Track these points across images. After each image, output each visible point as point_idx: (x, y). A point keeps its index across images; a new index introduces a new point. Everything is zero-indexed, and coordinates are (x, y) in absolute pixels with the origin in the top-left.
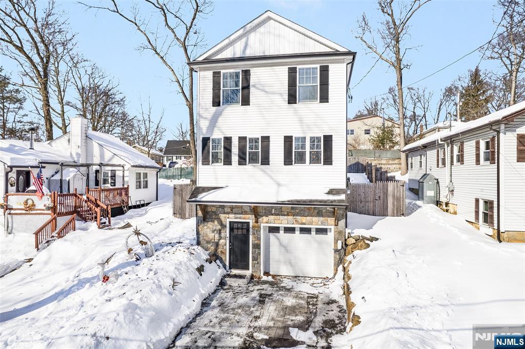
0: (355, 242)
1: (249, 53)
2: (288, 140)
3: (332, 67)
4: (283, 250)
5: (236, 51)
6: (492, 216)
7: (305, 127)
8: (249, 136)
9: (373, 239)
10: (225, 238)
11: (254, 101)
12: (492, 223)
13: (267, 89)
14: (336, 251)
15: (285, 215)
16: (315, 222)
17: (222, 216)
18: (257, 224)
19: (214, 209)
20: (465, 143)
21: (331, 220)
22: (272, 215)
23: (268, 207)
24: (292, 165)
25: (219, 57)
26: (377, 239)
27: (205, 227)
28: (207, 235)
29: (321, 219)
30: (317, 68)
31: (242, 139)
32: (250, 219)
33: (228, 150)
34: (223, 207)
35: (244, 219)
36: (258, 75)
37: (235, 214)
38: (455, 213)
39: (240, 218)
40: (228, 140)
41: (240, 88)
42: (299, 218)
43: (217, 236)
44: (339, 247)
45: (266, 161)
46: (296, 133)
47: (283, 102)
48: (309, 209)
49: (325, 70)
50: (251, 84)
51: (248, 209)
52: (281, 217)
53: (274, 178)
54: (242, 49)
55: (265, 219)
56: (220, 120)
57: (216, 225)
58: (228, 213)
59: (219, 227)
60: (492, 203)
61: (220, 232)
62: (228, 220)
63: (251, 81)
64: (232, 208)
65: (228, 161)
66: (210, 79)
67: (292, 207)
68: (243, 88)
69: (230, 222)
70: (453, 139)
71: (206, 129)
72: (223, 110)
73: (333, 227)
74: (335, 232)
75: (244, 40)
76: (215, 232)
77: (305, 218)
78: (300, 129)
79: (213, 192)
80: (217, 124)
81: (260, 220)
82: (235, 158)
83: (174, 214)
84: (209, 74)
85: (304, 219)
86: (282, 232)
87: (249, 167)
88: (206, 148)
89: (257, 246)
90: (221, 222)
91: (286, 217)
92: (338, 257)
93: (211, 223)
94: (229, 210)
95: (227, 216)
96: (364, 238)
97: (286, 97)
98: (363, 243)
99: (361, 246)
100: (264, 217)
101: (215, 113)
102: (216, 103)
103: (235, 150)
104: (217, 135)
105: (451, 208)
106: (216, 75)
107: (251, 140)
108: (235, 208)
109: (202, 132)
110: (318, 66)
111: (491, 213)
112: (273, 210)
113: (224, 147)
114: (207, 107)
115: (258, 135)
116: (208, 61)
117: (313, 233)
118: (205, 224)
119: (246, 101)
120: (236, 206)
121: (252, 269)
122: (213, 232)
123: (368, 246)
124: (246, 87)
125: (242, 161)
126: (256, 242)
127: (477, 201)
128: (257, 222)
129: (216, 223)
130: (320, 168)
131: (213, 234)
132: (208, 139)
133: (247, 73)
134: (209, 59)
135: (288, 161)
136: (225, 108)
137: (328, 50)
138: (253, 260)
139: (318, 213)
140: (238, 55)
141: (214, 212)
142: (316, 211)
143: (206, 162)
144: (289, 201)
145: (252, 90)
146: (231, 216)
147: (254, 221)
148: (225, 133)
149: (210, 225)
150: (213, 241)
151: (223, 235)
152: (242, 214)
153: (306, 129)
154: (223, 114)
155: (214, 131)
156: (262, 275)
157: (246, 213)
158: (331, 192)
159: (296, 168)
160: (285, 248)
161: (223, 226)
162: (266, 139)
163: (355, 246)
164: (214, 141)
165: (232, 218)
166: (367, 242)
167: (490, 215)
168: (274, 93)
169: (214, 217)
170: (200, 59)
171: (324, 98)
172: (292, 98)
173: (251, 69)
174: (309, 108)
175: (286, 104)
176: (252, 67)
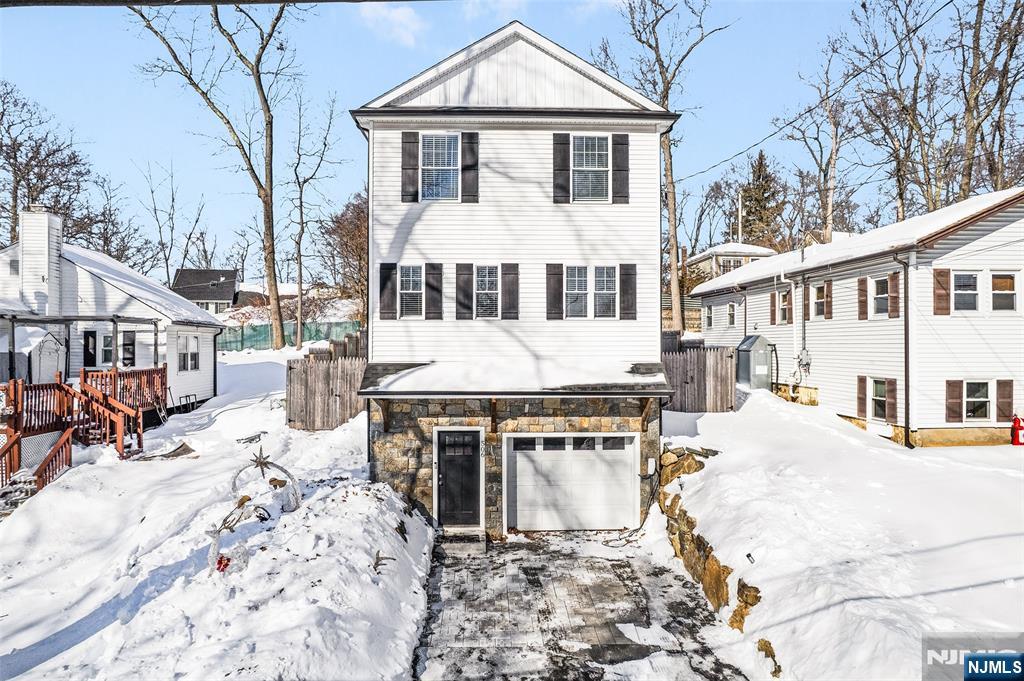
0: (676, 459)
1: (475, 101)
2: (554, 272)
3: (633, 138)
4: (542, 482)
5: (451, 93)
6: (894, 406)
7: (587, 247)
8: (476, 263)
9: (709, 453)
10: (430, 466)
11: (488, 194)
12: (894, 416)
13: (514, 173)
14: (644, 478)
15: (549, 415)
16: (609, 426)
17: (424, 422)
18: (495, 435)
19: (406, 408)
20: (834, 283)
21: (635, 422)
22: (525, 415)
23: (516, 400)
24: (562, 319)
25: (416, 103)
26: (715, 453)
27: (388, 445)
28: (391, 461)
29: (618, 419)
30: (606, 139)
31: (464, 269)
32: (482, 426)
33: (435, 289)
34: (425, 403)
35: (470, 424)
36: (493, 144)
37: (451, 416)
38: (813, 403)
39: (461, 424)
40: (435, 269)
41: (459, 166)
42: (576, 420)
43: (413, 462)
44: (651, 471)
45: (511, 311)
46: (569, 259)
47: (547, 199)
48: (594, 401)
49: (621, 143)
50: (480, 161)
51: (476, 406)
52: (542, 420)
53: (528, 344)
54: (463, 90)
55: (511, 424)
56: (418, 228)
57: (411, 440)
58: (436, 415)
59: (416, 443)
60: (892, 383)
61: (418, 453)
62: (436, 429)
63: (480, 156)
64: (444, 405)
65: (435, 312)
66: (396, 145)
67: (562, 400)
68: (465, 169)
69: (439, 433)
70: (807, 276)
71: (387, 247)
72: (423, 210)
73: (638, 435)
74: (643, 442)
75: (466, 73)
76: (410, 454)
77: (587, 419)
78: (577, 252)
79: (409, 373)
80: (410, 237)
81: (502, 425)
82: (449, 306)
83: (290, 421)
84: (396, 137)
85: (586, 422)
86: (539, 448)
87: (478, 324)
88: (389, 285)
89: (494, 478)
90: (422, 432)
91: (551, 419)
92: (648, 488)
93: (400, 435)
94: (438, 409)
95: (435, 420)
96: (692, 452)
97: (550, 190)
98: (692, 460)
99: (689, 466)
100: (509, 421)
101: (406, 214)
102: (411, 196)
103: (449, 289)
104: (410, 259)
105: (803, 394)
106: (410, 140)
107: (480, 270)
108: (452, 404)
109: (379, 252)
110: (609, 135)
111: (892, 401)
112: (527, 406)
113: (428, 284)
114: (391, 203)
115: (495, 260)
116: (390, 110)
117: (599, 447)
118: (389, 438)
119: (471, 194)
120: (451, 400)
121: (486, 522)
122: (405, 453)
123: (701, 465)
124: (471, 167)
125: (464, 310)
126: (494, 469)
127: (862, 381)
128: (494, 430)
129: (411, 435)
130: (614, 325)
131: (405, 458)
132: (393, 266)
133: (471, 140)
134: (394, 107)
135: (555, 310)
136: (428, 205)
137: (629, 106)
138: (487, 505)
139: (611, 408)
140: (454, 102)
141: (406, 414)
142: (607, 406)
143: (388, 312)
144: (564, 388)
145: (483, 172)
146: (441, 420)
147: (489, 429)
148: (430, 256)
149: (398, 439)
150: (405, 471)
151: (425, 458)
152: (464, 415)
153: (588, 252)
154: (424, 218)
155: (406, 252)
156: (505, 532)
157: (473, 413)
158: (636, 369)
159: (568, 324)
160: (547, 479)
161: (426, 441)
162: (511, 270)
163: (677, 468)
164: (406, 271)
165: (445, 424)
166: (698, 458)
167: (889, 404)
168: (527, 181)
169: (406, 423)
170: (377, 105)
171: (621, 195)
172: (562, 193)
173: (479, 132)
174: (593, 215)
175: (549, 202)
176: (482, 128)
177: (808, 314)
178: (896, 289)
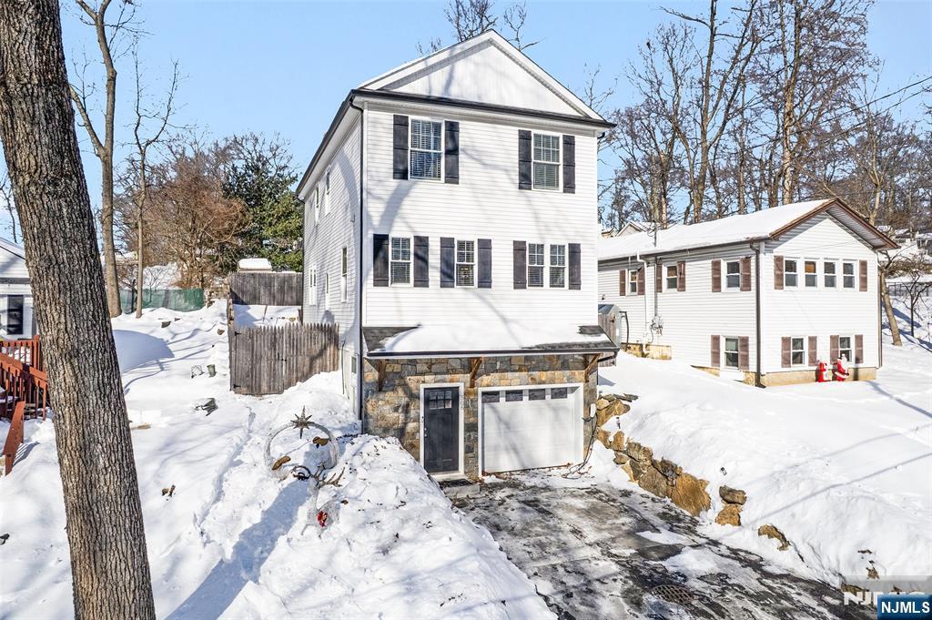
0: (608, 404)
1: (455, 93)
2: (519, 248)
3: (579, 140)
4: (503, 426)
5: (433, 85)
6: (746, 358)
7: (543, 228)
8: (458, 238)
9: (631, 398)
10: (417, 420)
11: (466, 177)
12: (746, 364)
13: (487, 160)
14: (586, 420)
15: (516, 371)
16: (560, 379)
17: (412, 381)
18: (472, 389)
19: (397, 368)
20: (687, 264)
21: (579, 374)
22: (497, 371)
23: (489, 358)
24: (525, 288)
25: (404, 89)
26: (636, 398)
27: (380, 403)
28: (383, 418)
29: (567, 373)
30: (558, 138)
31: (447, 243)
32: (461, 382)
33: (422, 259)
34: (413, 362)
35: (451, 381)
36: (471, 133)
37: (436, 374)
38: (664, 358)
39: (444, 381)
40: (422, 242)
41: (443, 150)
42: (536, 374)
43: (402, 417)
44: (592, 415)
45: (485, 281)
46: (531, 239)
47: (512, 185)
48: (550, 358)
49: (569, 143)
50: (460, 147)
51: (457, 365)
52: (509, 375)
53: (498, 309)
54: (444, 82)
55: (486, 379)
56: (407, 205)
57: (399, 397)
58: (423, 374)
59: (404, 400)
60: (745, 341)
61: (406, 409)
62: (422, 387)
63: (460, 143)
64: (430, 364)
65: (422, 281)
66: (388, 126)
67: (526, 357)
68: (448, 152)
69: (425, 389)
71: (379, 218)
72: (410, 187)
73: (581, 386)
74: (585, 391)
75: (447, 69)
76: (400, 410)
77: (544, 373)
78: (536, 232)
79: (404, 335)
80: (400, 211)
81: (478, 381)
82: (434, 275)
83: (235, 386)
84: (387, 119)
85: (544, 376)
86: (502, 399)
87: (457, 291)
88: (381, 254)
89: (471, 428)
90: (410, 390)
91: (517, 374)
92: (589, 429)
93: (391, 393)
94: (425, 368)
95: (422, 378)
96: (619, 398)
97: (516, 178)
98: (620, 404)
99: (619, 409)
100: (485, 377)
101: (395, 190)
102: (401, 174)
103: (434, 259)
104: (398, 231)
105: (653, 351)
106: (400, 123)
107: (461, 244)
108: (436, 362)
109: (372, 224)
110: (560, 135)
111: (745, 353)
112: (498, 363)
113: (416, 255)
114: (382, 179)
115: (473, 237)
116: (384, 94)
117: (548, 397)
118: (381, 396)
119: (452, 177)
120: (436, 359)
121: (465, 467)
122: (396, 410)
123: (628, 408)
124: (453, 151)
125: (447, 278)
126: (472, 420)
127: (716, 339)
128: (472, 386)
129: (400, 391)
130: (564, 293)
131: (396, 415)
132: (385, 237)
133: (453, 128)
134: (388, 91)
135: (519, 283)
136: (415, 183)
137: (575, 113)
138: (466, 452)
139: (563, 363)
140: (437, 93)
141: (397, 373)
142: (560, 362)
143: (381, 280)
144: (538, 347)
145: (462, 156)
146: (427, 378)
147: (468, 385)
148: (416, 229)
149: (389, 396)
150: (396, 426)
151: (413, 413)
152: (447, 373)
153: (543, 232)
154: (411, 194)
155: (395, 224)
156: (480, 475)
157: (454, 371)
158: (583, 330)
159: (530, 292)
160: (507, 425)
161: (413, 397)
162: (485, 245)
163: (610, 410)
164: (396, 242)
165: (430, 382)
166: (625, 402)
167: (742, 356)
168: (495, 167)
169: (397, 382)
170: (374, 87)
171: (570, 187)
172: (525, 181)
173: (460, 122)
174: (548, 199)
175: (515, 188)
176: (462, 119)
177: (661, 288)
178: (748, 269)
